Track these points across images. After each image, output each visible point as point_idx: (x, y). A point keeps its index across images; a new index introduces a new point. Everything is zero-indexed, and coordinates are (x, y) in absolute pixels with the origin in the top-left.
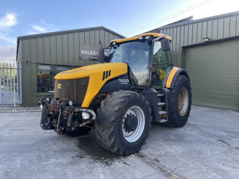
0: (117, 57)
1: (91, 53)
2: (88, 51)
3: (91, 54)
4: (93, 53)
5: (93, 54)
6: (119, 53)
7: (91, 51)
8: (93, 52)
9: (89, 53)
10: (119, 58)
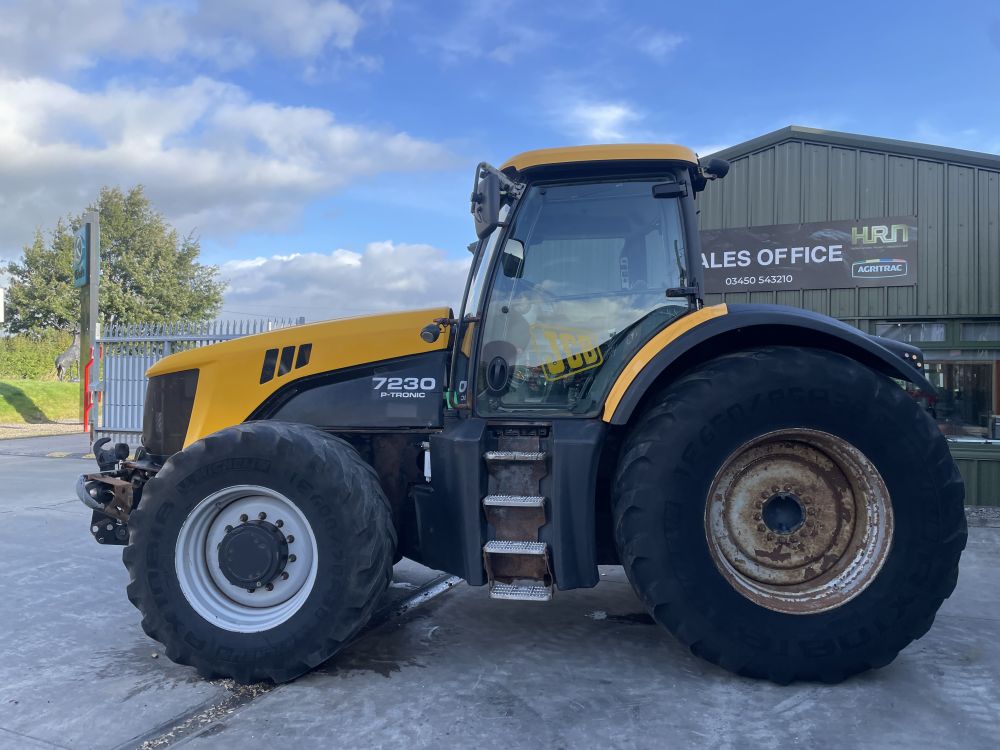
0: (878, 261)
1: (726, 259)
2: (713, 255)
3: (726, 265)
4: (737, 259)
5: (740, 263)
6: (889, 236)
7: (726, 254)
8: (736, 256)
9: (719, 260)
10: (891, 264)
